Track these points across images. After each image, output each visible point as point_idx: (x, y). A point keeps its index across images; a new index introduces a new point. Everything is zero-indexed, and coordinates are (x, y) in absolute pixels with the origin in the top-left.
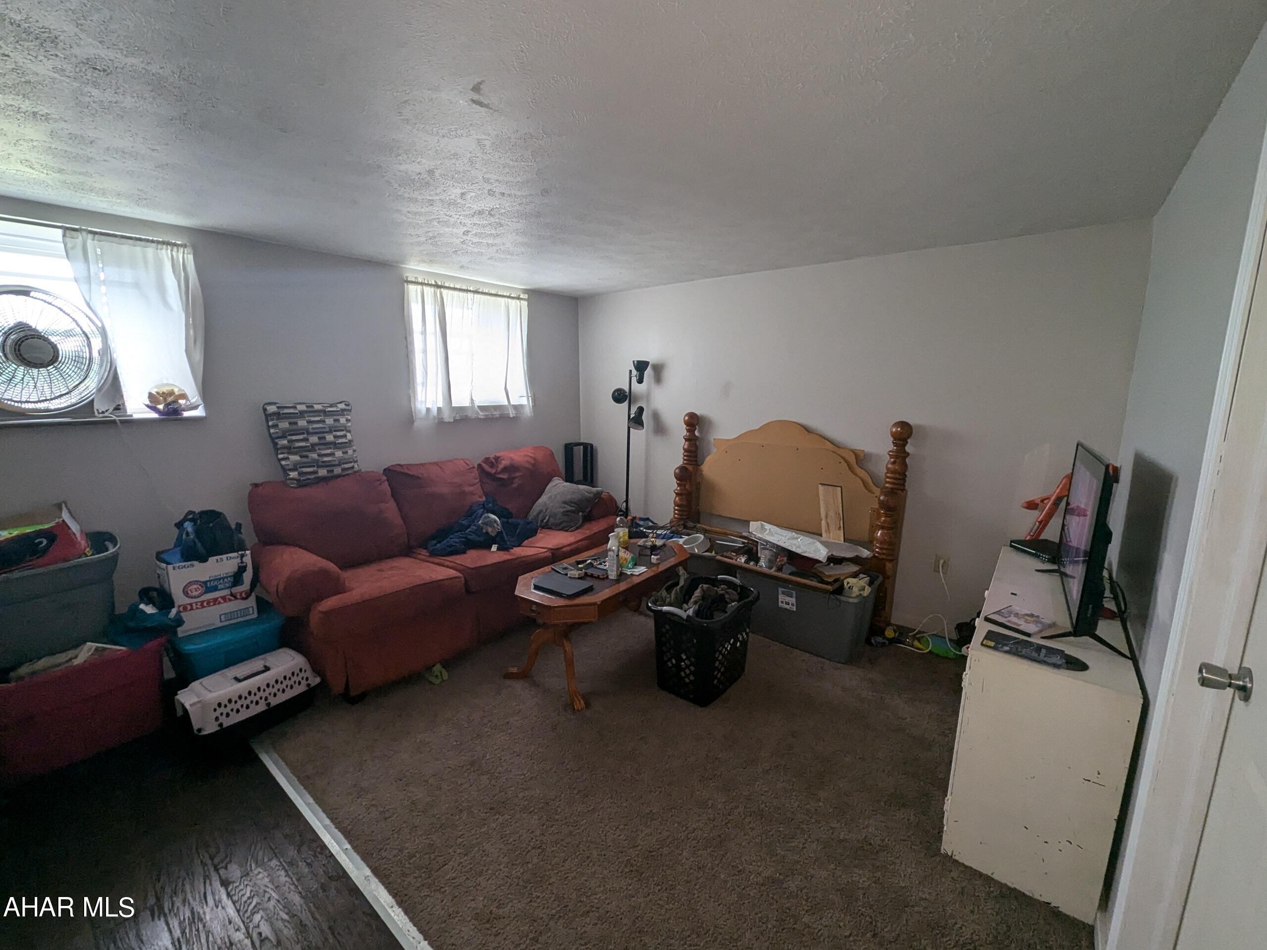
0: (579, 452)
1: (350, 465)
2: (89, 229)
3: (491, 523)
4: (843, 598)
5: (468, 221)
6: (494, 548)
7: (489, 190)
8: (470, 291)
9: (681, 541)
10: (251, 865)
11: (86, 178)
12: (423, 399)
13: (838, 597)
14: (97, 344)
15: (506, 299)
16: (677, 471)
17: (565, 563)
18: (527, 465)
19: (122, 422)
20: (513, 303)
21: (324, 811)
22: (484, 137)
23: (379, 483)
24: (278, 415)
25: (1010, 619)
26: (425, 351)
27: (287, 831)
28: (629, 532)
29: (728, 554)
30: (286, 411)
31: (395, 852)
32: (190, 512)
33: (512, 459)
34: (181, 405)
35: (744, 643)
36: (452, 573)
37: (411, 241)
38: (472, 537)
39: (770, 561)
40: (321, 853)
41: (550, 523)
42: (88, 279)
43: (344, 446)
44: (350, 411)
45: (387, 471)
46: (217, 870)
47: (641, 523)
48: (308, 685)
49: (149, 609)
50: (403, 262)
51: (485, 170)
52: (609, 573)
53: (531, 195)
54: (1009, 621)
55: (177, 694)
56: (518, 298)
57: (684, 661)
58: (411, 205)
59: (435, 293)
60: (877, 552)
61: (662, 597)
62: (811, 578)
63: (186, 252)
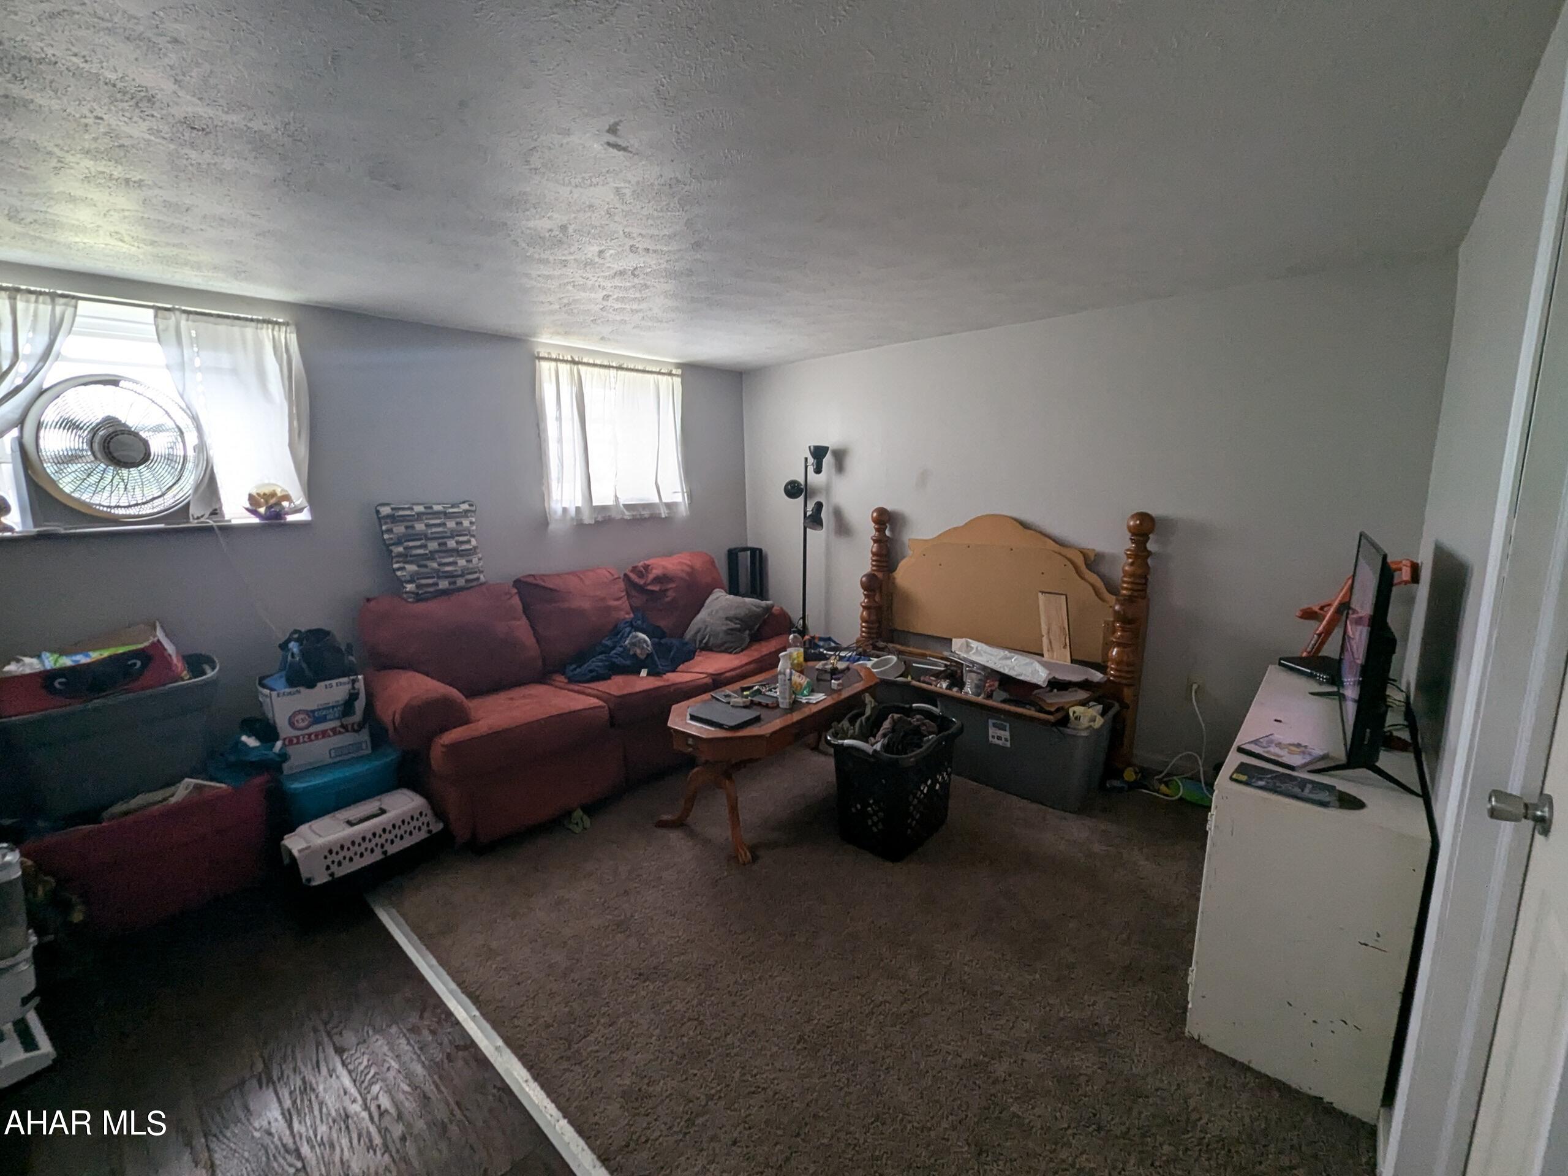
0: (745, 558)
1: (475, 576)
2: (183, 308)
3: (638, 643)
4: (1068, 731)
5: (608, 284)
6: (644, 673)
7: (631, 246)
8: (613, 367)
9: (869, 664)
10: (368, 1032)
11: (181, 250)
12: (559, 498)
13: (1061, 729)
14: (192, 439)
15: (656, 376)
16: (864, 579)
17: (727, 690)
18: (684, 575)
19: (221, 528)
20: (664, 380)
21: (449, 974)
22: (622, 185)
23: (508, 596)
24: (393, 518)
25: (1269, 749)
26: (560, 441)
27: (408, 995)
28: (805, 653)
29: (927, 679)
30: (401, 513)
31: (530, 1021)
32: (296, 632)
33: (664, 567)
34: (283, 508)
35: (945, 786)
36: (594, 702)
37: (542, 309)
38: (619, 661)
39: (977, 686)
40: (446, 1020)
41: (710, 644)
42: (182, 366)
43: (467, 554)
44: (474, 511)
45: (518, 583)
46: (329, 1034)
47: (821, 643)
48: (430, 831)
49: (251, 742)
50: (534, 335)
51: (625, 223)
52: (780, 700)
53: (680, 250)
54: (1268, 752)
55: (283, 839)
56: (670, 374)
57: (870, 805)
58: (542, 267)
59: (571, 370)
60: (1112, 675)
61: (843, 728)
62: (1028, 706)
63: (288, 331)
